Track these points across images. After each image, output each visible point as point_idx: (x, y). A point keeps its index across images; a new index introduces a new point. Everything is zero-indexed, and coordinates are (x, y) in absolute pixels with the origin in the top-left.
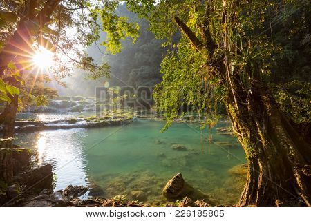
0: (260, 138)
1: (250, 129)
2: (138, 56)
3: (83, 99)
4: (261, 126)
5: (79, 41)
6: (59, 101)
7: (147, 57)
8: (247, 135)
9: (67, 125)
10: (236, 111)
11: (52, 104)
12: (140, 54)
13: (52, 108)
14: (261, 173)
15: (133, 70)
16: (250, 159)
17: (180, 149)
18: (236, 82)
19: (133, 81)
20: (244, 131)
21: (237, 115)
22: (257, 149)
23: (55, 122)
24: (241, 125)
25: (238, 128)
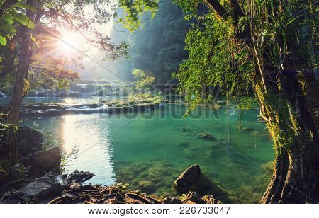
0: (291, 125)
1: (279, 113)
2: (167, 33)
3: (108, 82)
4: (294, 109)
5: (96, 20)
6: (84, 86)
7: (178, 34)
8: (276, 120)
9: (89, 109)
10: (263, 91)
11: (77, 89)
12: (170, 31)
13: (77, 92)
14: (291, 168)
15: (162, 49)
16: (278, 149)
17: (207, 138)
18: (265, 56)
19: (162, 61)
20: (272, 115)
21: (264, 95)
22: (287, 137)
23: (77, 107)
24: (269, 108)
25: (266, 111)
